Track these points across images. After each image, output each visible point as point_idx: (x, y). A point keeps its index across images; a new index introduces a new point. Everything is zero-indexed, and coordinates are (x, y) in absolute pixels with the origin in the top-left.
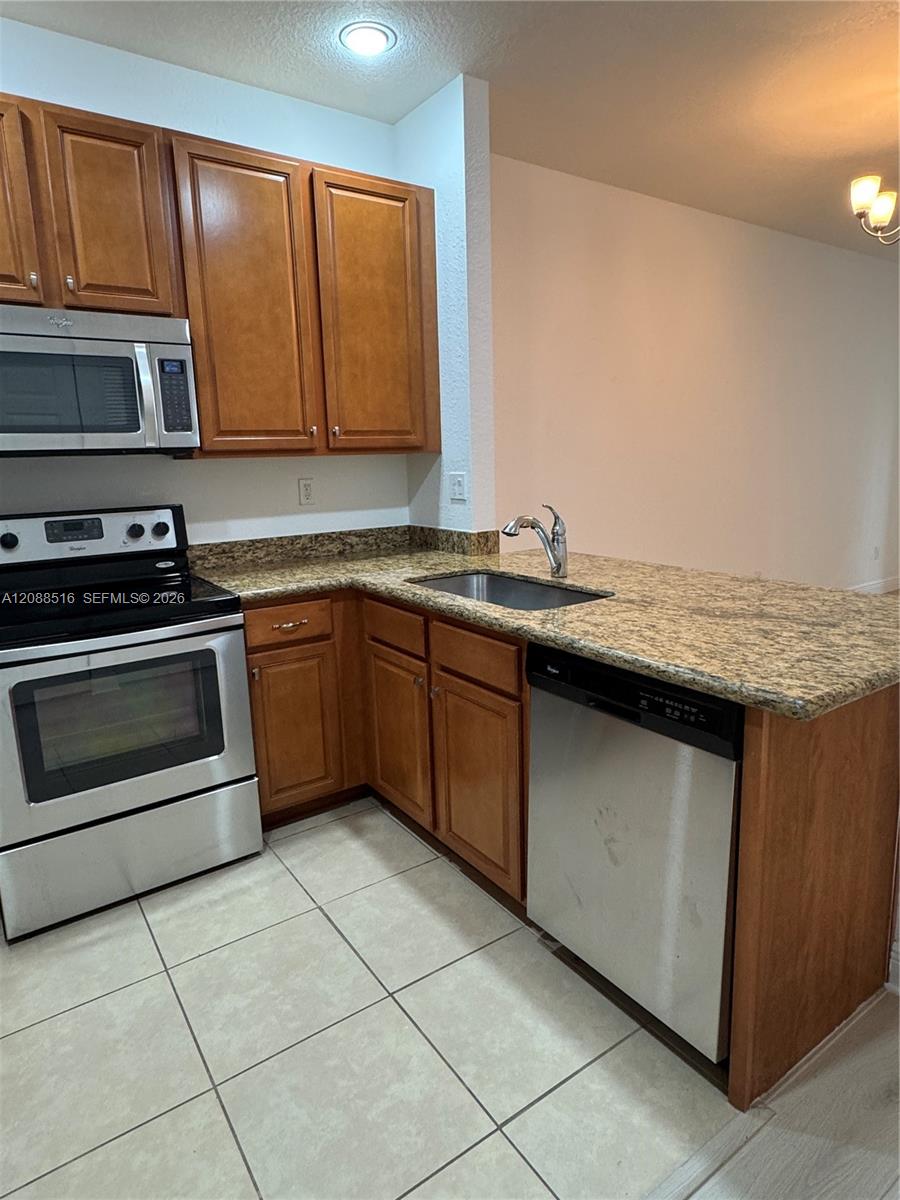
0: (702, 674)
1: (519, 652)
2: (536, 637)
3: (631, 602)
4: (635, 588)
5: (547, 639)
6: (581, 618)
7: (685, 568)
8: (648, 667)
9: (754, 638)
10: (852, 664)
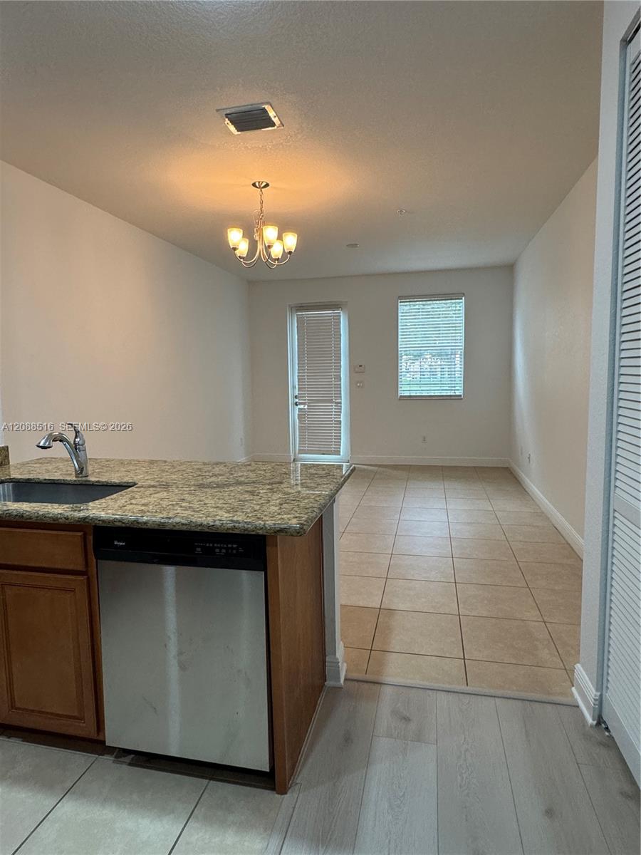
0: (238, 522)
1: (85, 538)
2: (103, 521)
3: (153, 486)
4: (148, 478)
5: (115, 521)
6: (129, 502)
7: (168, 460)
8: (201, 525)
9: (247, 497)
10: (306, 501)
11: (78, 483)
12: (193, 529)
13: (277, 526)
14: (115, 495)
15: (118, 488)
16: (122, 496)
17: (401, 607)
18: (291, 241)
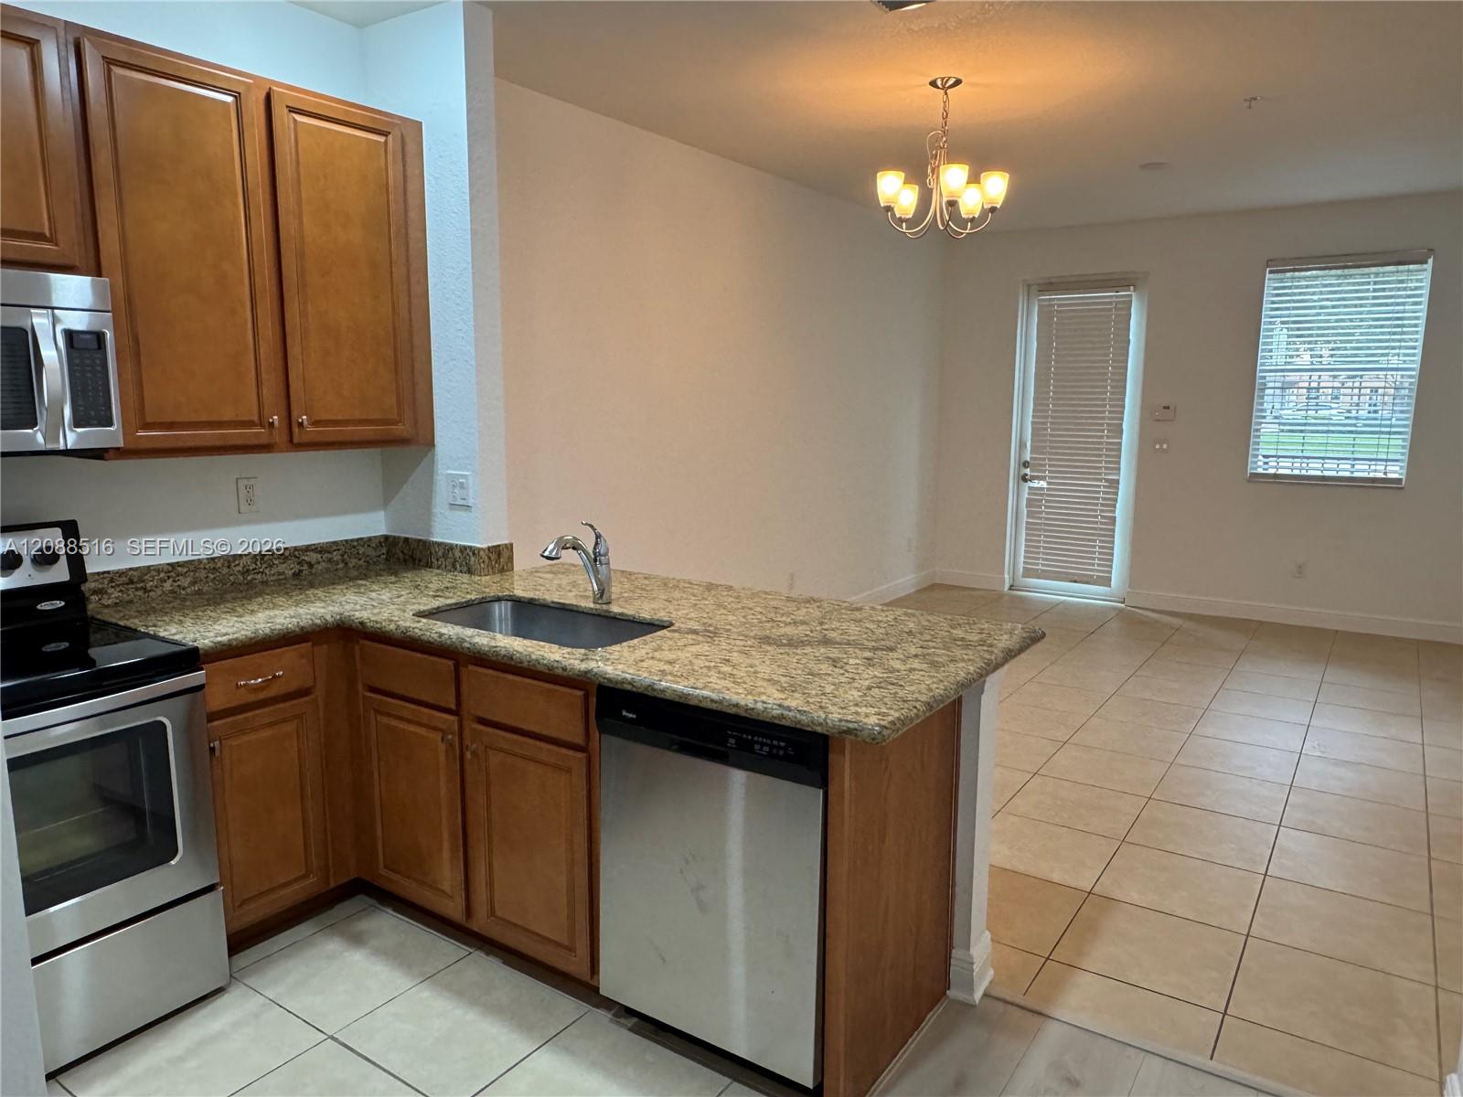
0: (789, 709)
1: (586, 697)
2: (609, 680)
3: (695, 632)
4: (693, 615)
5: (624, 681)
6: (650, 655)
7: (736, 586)
8: (737, 705)
9: (825, 668)
10: (912, 688)
11: (594, 612)
12: (724, 710)
13: (843, 723)
14: (636, 641)
15: (645, 627)
16: (645, 643)
17: (1134, 897)
18: (996, 186)
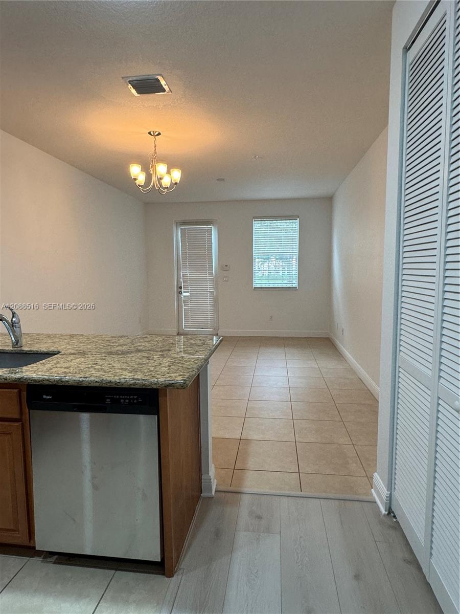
0: (138, 379)
1: (20, 392)
2: (34, 381)
3: (73, 354)
4: (69, 347)
5: (43, 380)
6: (55, 366)
7: (84, 334)
8: (110, 382)
9: (145, 361)
10: (188, 364)
11: (14, 351)
12: (104, 385)
13: (167, 382)
14: (44, 361)
15: (47, 355)
16: (49, 361)
17: (255, 437)
18: (177, 175)
